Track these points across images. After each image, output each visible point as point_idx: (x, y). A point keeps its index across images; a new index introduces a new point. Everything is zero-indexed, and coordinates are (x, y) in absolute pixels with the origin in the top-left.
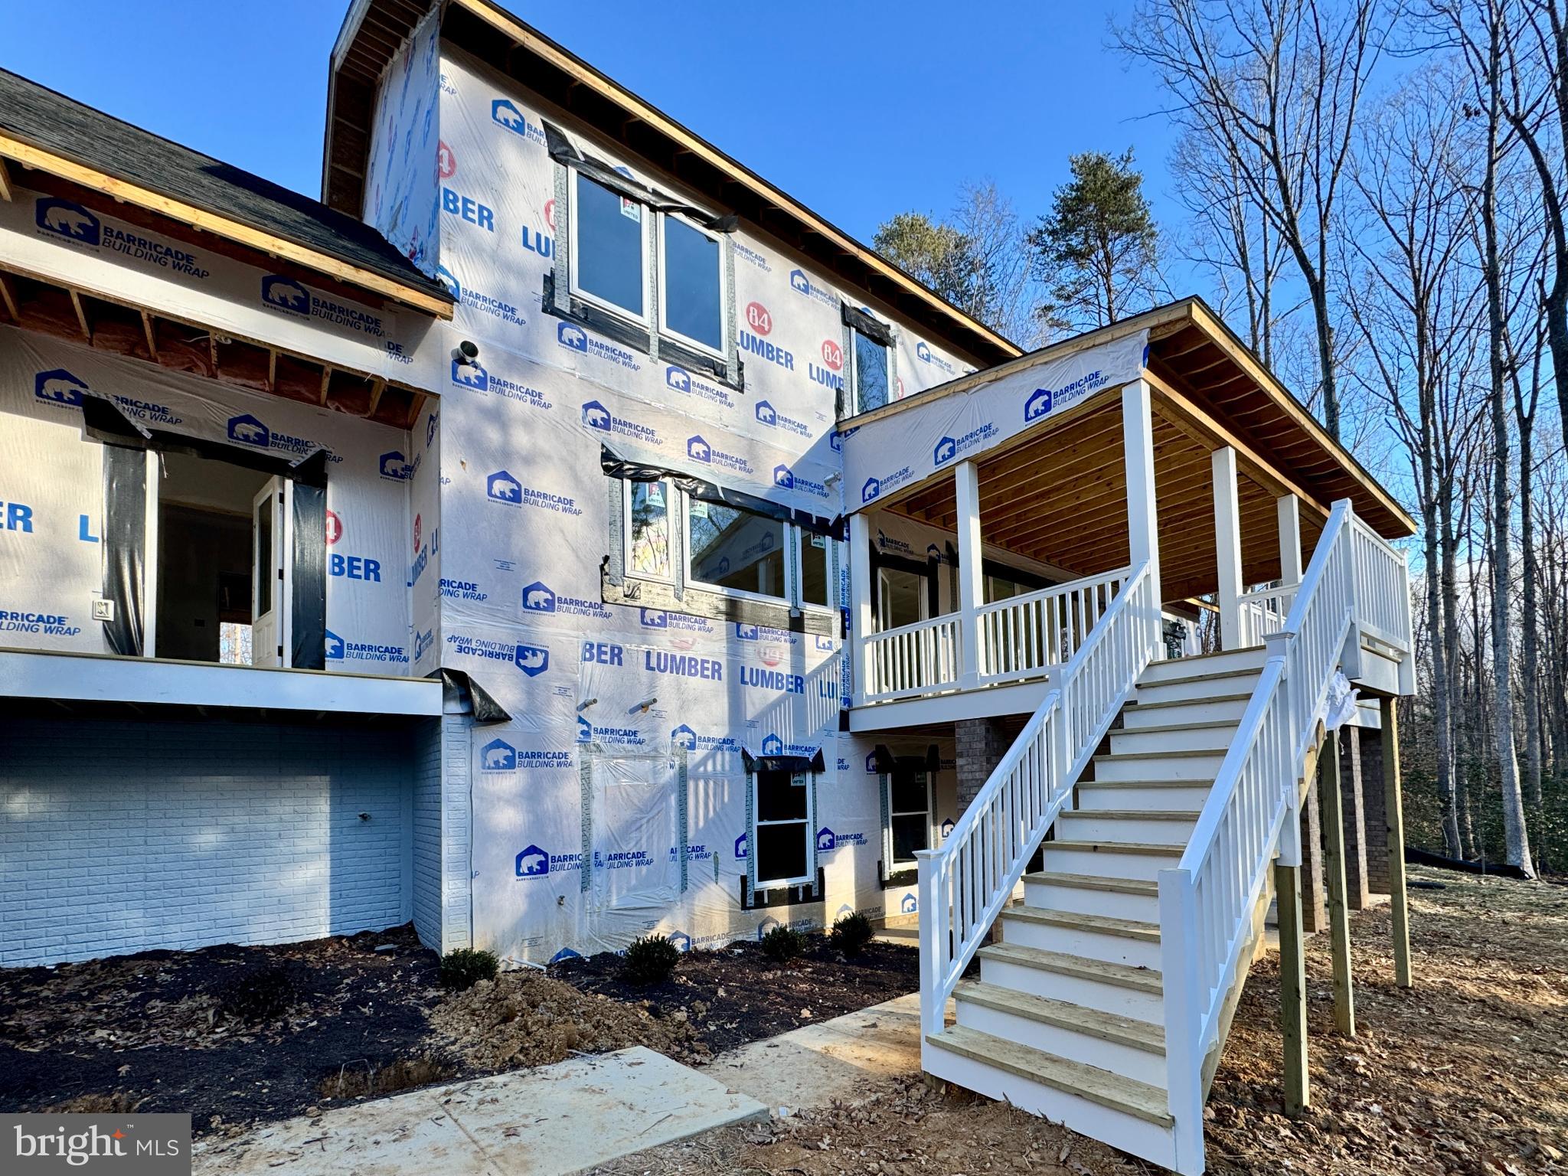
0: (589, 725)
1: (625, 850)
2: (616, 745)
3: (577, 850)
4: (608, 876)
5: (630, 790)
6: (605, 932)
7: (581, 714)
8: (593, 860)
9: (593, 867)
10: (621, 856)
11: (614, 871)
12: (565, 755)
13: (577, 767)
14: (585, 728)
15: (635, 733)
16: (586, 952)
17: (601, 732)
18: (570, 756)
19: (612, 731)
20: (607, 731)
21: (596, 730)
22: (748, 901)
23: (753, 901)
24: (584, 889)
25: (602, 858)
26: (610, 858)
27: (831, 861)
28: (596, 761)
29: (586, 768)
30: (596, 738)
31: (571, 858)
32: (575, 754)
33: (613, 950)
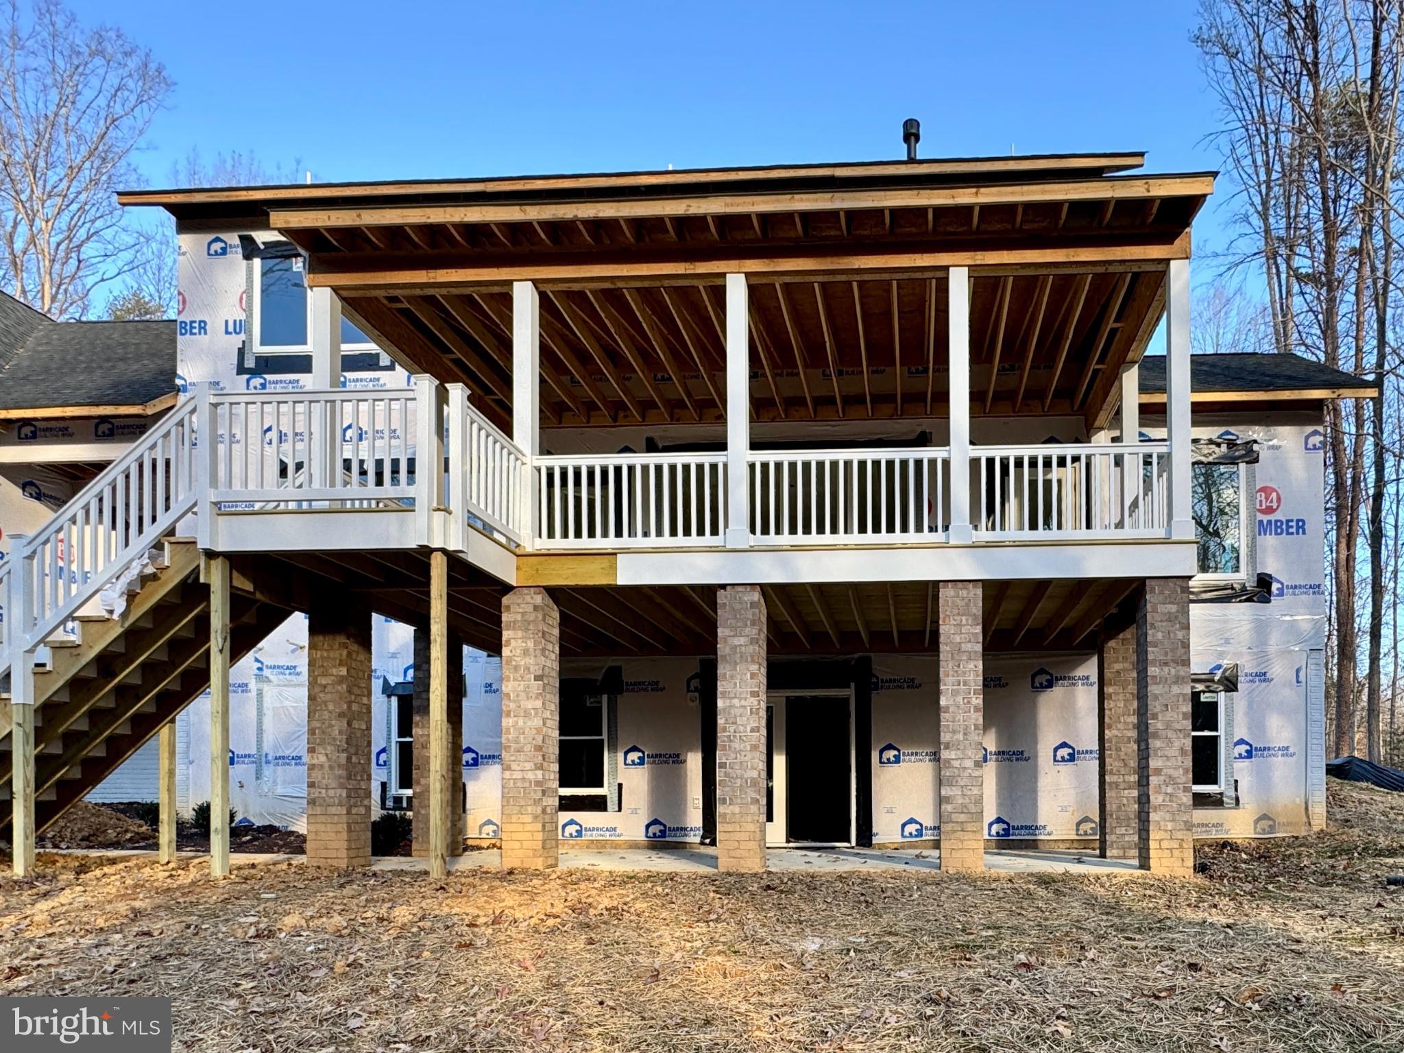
0: (262, 663)
1: (287, 753)
2: (281, 677)
3: (254, 751)
4: (275, 772)
5: (292, 710)
6: (272, 811)
7: (257, 656)
8: (264, 759)
9: (263, 764)
10: (284, 758)
11: (279, 768)
12: (246, 685)
13: (254, 693)
14: (259, 665)
15: (295, 667)
16: (258, 823)
17: (271, 667)
18: (249, 685)
19: (278, 667)
20: (274, 667)
21: (267, 666)
22: (387, 803)
23: (392, 804)
24: (257, 778)
25: (270, 758)
26: (276, 758)
27: (476, 778)
28: (266, 688)
29: (260, 694)
30: (266, 672)
31: (249, 756)
32: (253, 686)
33: (277, 824)
